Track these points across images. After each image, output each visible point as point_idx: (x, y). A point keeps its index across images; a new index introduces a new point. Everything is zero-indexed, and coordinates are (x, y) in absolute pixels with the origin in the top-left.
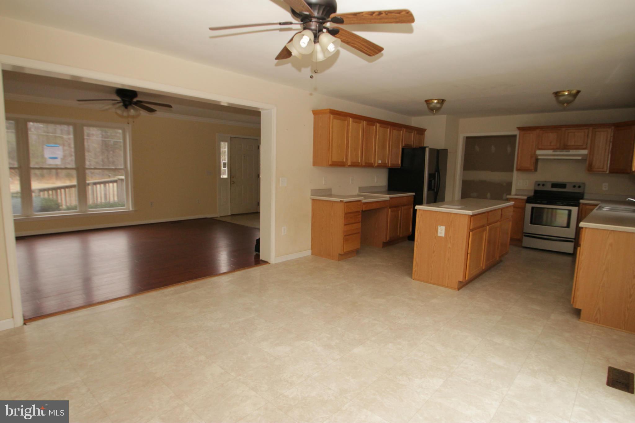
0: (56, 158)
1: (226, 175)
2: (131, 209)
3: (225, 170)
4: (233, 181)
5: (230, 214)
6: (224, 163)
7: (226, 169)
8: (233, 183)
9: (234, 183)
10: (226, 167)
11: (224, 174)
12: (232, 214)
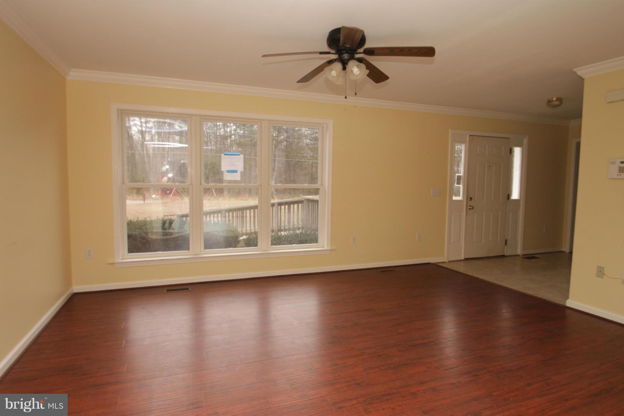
0: (235, 171)
1: (459, 196)
2: (326, 248)
3: (459, 188)
4: (470, 206)
5: (463, 258)
6: (458, 176)
7: (461, 186)
8: (470, 209)
9: (473, 208)
10: (461, 184)
11: (458, 194)
12: (466, 257)
